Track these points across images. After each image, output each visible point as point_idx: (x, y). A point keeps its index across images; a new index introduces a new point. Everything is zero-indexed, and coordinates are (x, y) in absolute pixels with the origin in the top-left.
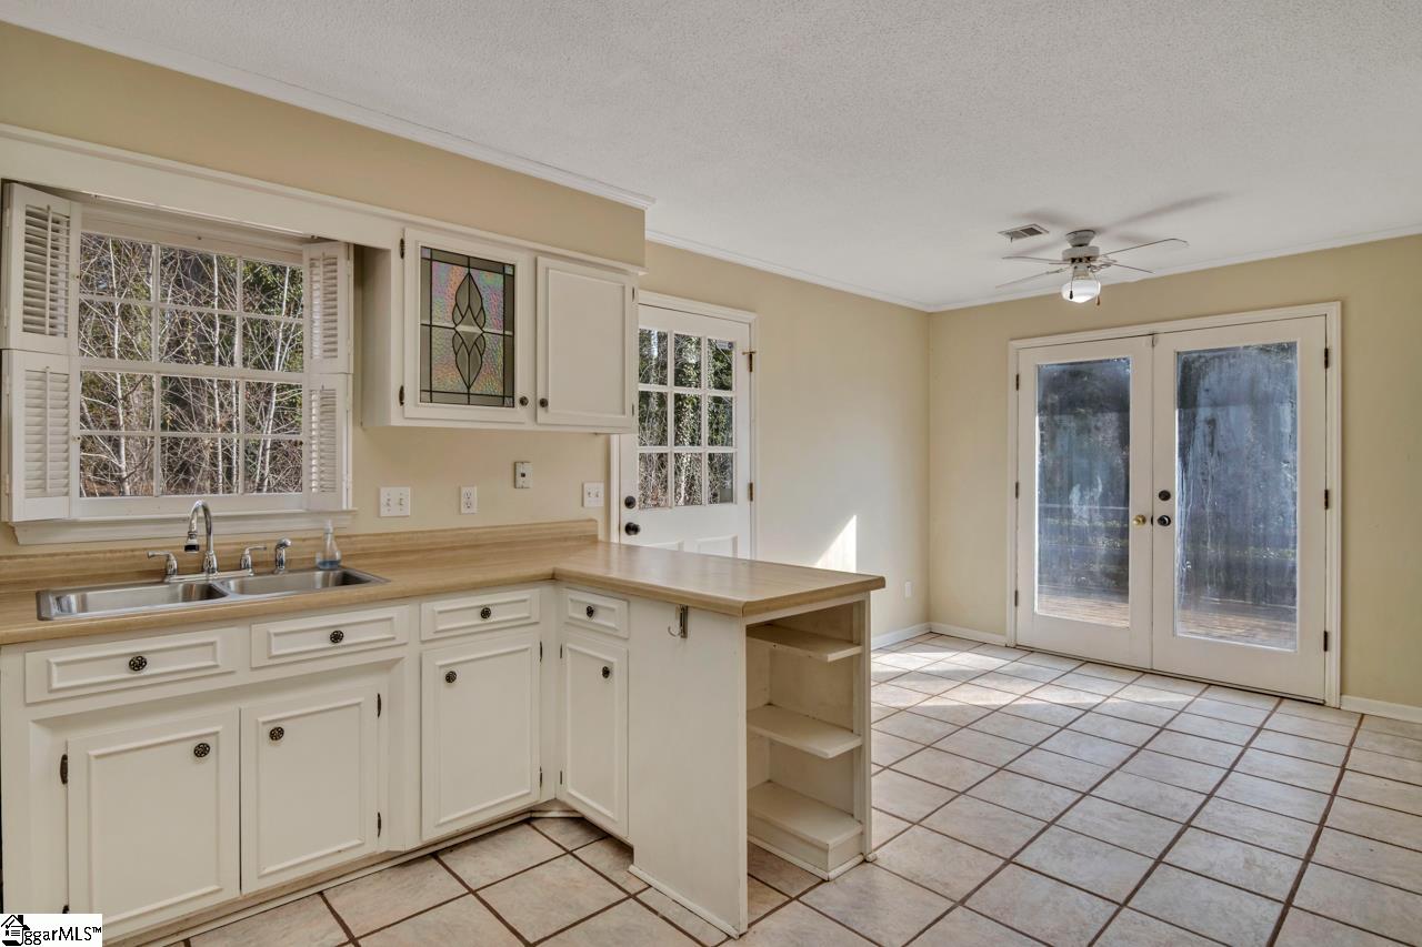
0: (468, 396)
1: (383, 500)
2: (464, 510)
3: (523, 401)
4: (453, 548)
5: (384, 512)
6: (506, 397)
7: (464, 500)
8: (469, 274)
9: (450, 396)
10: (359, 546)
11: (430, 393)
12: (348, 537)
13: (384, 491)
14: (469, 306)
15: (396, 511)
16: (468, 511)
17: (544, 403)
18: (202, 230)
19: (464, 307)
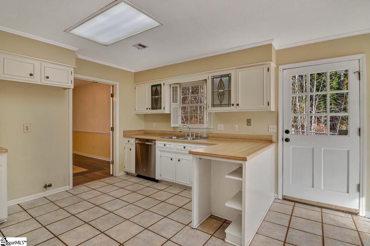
0: (221, 105)
1: (218, 127)
2: (234, 130)
3: (233, 105)
4: (231, 138)
5: (218, 129)
6: (229, 105)
7: (234, 128)
8: (221, 79)
9: (217, 106)
10: (213, 135)
11: (213, 105)
12: (211, 133)
13: (218, 125)
14: (221, 86)
15: (220, 129)
16: (235, 130)
17: (238, 105)
18: (194, 83)
19: (220, 87)
